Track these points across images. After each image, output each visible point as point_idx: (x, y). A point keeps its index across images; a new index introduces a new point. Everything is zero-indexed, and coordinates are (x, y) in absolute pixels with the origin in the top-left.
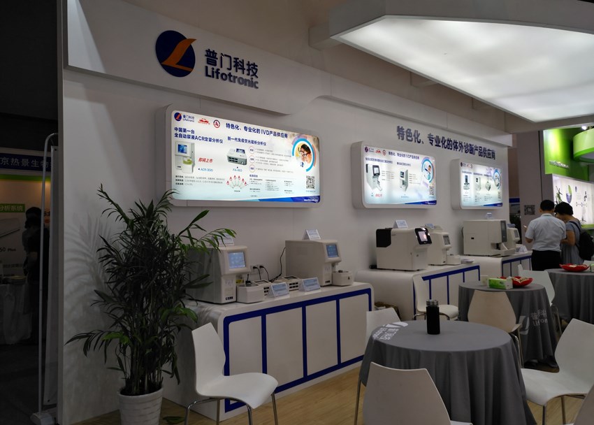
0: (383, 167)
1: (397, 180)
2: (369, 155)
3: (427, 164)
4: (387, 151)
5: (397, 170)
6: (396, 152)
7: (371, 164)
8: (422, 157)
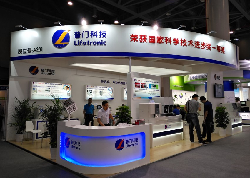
0: (93, 90)
1: (99, 93)
2: (88, 88)
3: (110, 89)
4: (95, 86)
5: (99, 91)
6: (98, 87)
7: (89, 90)
8: (108, 88)
